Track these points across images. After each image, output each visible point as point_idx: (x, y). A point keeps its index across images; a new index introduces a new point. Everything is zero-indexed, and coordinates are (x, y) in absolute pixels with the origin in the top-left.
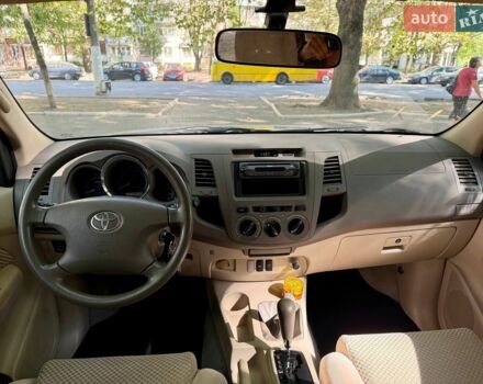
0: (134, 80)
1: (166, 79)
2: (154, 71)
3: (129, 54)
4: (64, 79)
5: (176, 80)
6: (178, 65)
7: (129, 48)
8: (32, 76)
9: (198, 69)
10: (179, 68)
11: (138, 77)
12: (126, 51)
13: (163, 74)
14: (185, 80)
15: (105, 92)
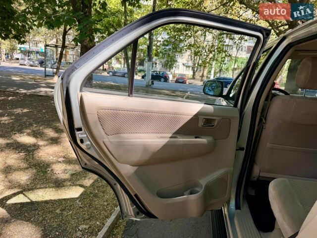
0: (160, 81)
1: (177, 81)
2: (171, 77)
3: (156, 67)
4: (124, 77)
5: (182, 83)
6: (185, 75)
7: (156, 64)
8: (108, 73)
9: (193, 78)
10: (184, 77)
11: (162, 80)
12: (154, 65)
13: (175, 79)
14: (187, 83)
15: (150, 85)
